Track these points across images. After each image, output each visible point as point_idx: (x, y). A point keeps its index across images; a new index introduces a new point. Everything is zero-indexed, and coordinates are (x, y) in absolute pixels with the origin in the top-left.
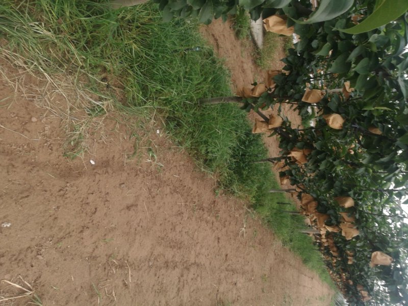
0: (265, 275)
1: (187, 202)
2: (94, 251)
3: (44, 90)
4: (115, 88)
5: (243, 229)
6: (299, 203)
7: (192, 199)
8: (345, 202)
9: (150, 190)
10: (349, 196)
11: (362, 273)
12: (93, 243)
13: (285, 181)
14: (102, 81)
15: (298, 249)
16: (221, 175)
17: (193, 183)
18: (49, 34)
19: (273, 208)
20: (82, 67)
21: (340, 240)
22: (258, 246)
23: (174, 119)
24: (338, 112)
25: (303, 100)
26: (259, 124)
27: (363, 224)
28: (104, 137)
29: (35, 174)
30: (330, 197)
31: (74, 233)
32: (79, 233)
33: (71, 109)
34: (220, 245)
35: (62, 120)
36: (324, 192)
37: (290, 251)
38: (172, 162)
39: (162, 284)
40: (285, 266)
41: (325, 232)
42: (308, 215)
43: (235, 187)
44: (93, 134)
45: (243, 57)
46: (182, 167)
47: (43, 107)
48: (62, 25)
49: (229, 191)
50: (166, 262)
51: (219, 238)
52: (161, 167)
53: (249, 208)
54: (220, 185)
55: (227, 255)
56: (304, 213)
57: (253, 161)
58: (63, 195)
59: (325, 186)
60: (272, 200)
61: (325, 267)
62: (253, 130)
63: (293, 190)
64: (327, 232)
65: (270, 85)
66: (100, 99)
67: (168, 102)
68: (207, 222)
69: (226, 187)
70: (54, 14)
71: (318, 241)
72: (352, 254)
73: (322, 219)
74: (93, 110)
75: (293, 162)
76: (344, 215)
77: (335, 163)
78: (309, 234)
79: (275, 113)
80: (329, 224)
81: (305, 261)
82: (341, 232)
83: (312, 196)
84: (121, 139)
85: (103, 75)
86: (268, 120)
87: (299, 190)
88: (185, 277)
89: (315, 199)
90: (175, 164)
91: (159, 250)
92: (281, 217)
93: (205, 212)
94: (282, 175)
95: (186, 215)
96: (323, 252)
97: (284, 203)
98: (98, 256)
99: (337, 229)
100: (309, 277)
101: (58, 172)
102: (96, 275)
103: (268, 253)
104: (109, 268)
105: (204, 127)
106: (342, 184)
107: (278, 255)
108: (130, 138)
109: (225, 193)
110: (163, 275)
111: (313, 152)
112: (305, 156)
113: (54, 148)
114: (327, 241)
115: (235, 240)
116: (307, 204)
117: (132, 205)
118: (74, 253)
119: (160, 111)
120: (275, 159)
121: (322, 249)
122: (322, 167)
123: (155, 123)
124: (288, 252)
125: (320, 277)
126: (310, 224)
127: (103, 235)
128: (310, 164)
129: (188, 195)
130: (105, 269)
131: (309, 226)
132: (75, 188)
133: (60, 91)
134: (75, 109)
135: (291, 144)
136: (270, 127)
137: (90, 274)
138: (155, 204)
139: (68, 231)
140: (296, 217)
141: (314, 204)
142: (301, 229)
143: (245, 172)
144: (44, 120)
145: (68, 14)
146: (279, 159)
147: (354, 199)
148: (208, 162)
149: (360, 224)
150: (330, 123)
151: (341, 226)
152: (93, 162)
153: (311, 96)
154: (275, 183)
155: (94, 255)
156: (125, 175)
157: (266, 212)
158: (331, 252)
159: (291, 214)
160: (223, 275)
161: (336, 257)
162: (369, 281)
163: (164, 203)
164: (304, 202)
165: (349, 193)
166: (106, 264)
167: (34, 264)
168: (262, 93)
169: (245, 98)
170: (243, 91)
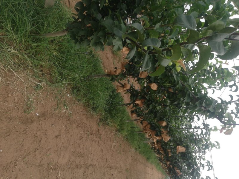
0: (127, 169)
1: (84, 131)
2: (41, 162)
3: (13, 80)
4: (46, 75)
5: (114, 144)
6: (142, 127)
7: (87, 129)
8: (162, 123)
9: (66, 126)
10: (164, 120)
11: (176, 160)
12: (41, 157)
13: (134, 115)
14: (40, 72)
15: (143, 152)
16: (101, 115)
17: (87, 121)
18: (15, 52)
19: (129, 131)
20: (31, 66)
21: (163, 144)
22: (123, 152)
23: (75, 88)
25: (139, 77)
26: (119, 88)
27: (171, 133)
28: (42, 101)
29: (12, 123)
30: (156, 122)
31: (32, 152)
32: (34, 152)
33: (27, 88)
34: (103, 153)
35: (23, 94)
36: (153, 120)
37: (139, 154)
38: (76, 110)
39: (75, 177)
40: (137, 163)
41: (156, 141)
42: (147, 132)
43: (109, 121)
44: (37, 99)
46: (81, 112)
47: (13, 88)
48: (21, 47)
49: (106, 123)
50: (77, 165)
51: (102, 150)
52: (71, 113)
53: (116, 132)
54: (101, 120)
55: (107, 159)
56: (145, 132)
57: (117, 106)
58: (26, 133)
59: (153, 116)
60: (127, 126)
61: (158, 161)
62: (117, 91)
63: (138, 119)
64: (157, 140)
65: (123, 69)
66: (40, 81)
67: (74, 79)
68: (95, 141)
69: (103, 121)
70: (18, 42)
71: (153, 147)
72: (170, 151)
73: (153, 133)
74: (37, 87)
75: (137, 105)
76: (163, 130)
77: (156, 105)
78: (148, 143)
79: (126, 82)
80: (157, 135)
81: (148, 159)
82: (163, 139)
83: (148, 122)
84: (50, 100)
85: (41, 69)
86: (124, 85)
87: (141, 119)
88: (86, 173)
89: (149, 124)
90: (77, 111)
91: (73, 158)
92: (133, 135)
93: (94, 136)
94: (132, 112)
95: (85, 139)
96: (156, 152)
97: (134, 127)
98: (43, 164)
99: (161, 137)
100: (151, 168)
101: (22, 121)
102: (43, 175)
103: (128, 156)
104: (49, 170)
105: (92, 91)
106: (160, 115)
107: (133, 157)
108: (55, 99)
109: (103, 125)
110: (75, 172)
111: (146, 101)
112: (143, 103)
113: (20, 109)
114: (158, 146)
115: (110, 150)
116: (145, 126)
117: (58, 136)
118: (32, 163)
119: (69, 84)
120: (128, 104)
121: (156, 150)
122: (151, 108)
123: (66, 91)
124: (139, 155)
125: (156, 168)
126: (148, 137)
127: (45, 152)
128: (145, 106)
129: (85, 128)
130: (47, 171)
131: (148, 139)
132: (31, 129)
133: (21, 79)
134: (28, 88)
135: (135, 97)
136: (125, 89)
137: (40, 174)
138: (69, 134)
139: (28, 152)
140: (141, 134)
141: (149, 126)
142: (144, 140)
143: (113, 112)
144: (15, 95)
145: (23, 41)
146: (130, 104)
147: (166, 122)
148: (94, 109)
149: (170, 134)
151: (162, 135)
152: (38, 114)
153: (143, 75)
154: (128, 116)
155: (41, 164)
156: (54, 119)
157: (125, 133)
158: (160, 151)
159: (138, 133)
160: (105, 170)
161: (163, 154)
162: (180, 164)
163: (74, 133)
164: (144, 125)
166: (48, 168)
167: (13, 170)
168: (120, 73)
169: (111, 75)
170: (110, 71)
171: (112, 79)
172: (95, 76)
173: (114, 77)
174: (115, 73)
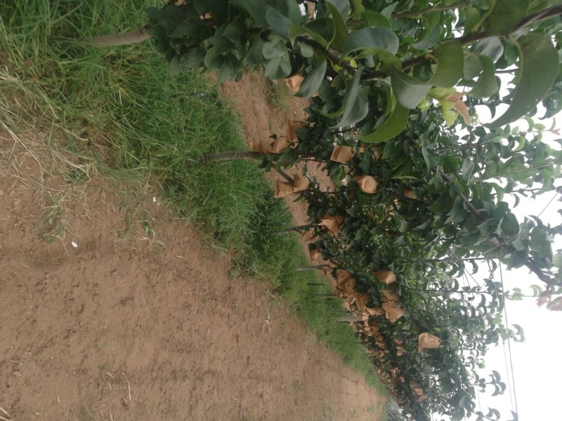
0: (298, 382)
1: (194, 290)
2: (82, 362)
3: (10, 153)
4: (99, 146)
5: (267, 322)
6: (334, 283)
7: (201, 286)
8: (385, 277)
9: (148, 277)
10: (389, 270)
11: (415, 366)
12: (82, 352)
13: (317, 255)
14: (81, 137)
15: (337, 344)
16: (236, 252)
17: (201, 265)
18: (15, 80)
19: (303, 292)
20: (58, 122)
21: (385, 326)
22: (287, 343)
23: (173, 182)
24: (370, 174)
25: (332, 159)
26: (282, 186)
27: (407, 302)
28: (88, 211)
29: (6, 265)
30: (370, 272)
31: (58, 338)
32: (64, 339)
33: (45, 176)
34: (240, 344)
35: (35, 192)
36: (363, 267)
37: (327, 347)
38: (173, 238)
39: (170, 401)
40: (321, 368)
41: (368, 318)
42: (346, 297)
43: (255, 267)
44: (73, 207)
45: (253, 95)
46: (187, 244)
47: (9, 176)
48: (31, 68)
49: (247, 272)
50: (174, 372)
51: (237, 336)
52: (161, 245)
53: (273, 293)
54: (236, 265)
55: (248, 358)
56: (341, 296)
57: (276, 231)
58: (42, 291)
59: (363, 259)
60: (300, 280)
61: (371, 365)
62: (276, 193)
63: (326, 265)
64: (370, 317)
65: (292, 139)
66: (81, 161)
67: (167, 160)
68: (222, 315)
69: (242, 266)
70: (21, 55)
71: (361, 331)
72: (401, 342)
73: (362, 299)
74: (73, 176)
75: (325, 230)
76: (386, 293)
77: (371, 231)
78: (349, 323)
79: (300, 173)
80: (371, 305)
81: (347, 359)
82: (384, 315)
83: (349, 272)
84: (109, 211)
85: (84, 130)
86: (293, 181)
87: (334, 266)
88: (198, 391)
89: (353, 276)
90: (177, 240)
91: (164, 355)
92: (313, 302)
93: (219, 302)
94: (313, 248)
95: (195, 308)
96: (367, 345)
97: (316, 284)
98: (88, 368)
99: (380, 310)
100: (353, 381)
101: (33, 261)
102: (87, 394)
103: (299, 351)
104: (103, 384)
105: (214, 191)
106: (381, 256)
107: (312, 353)
108: (120, 209)
109: (242, 275)
110: (170, 389)
111: (347, 219)
112: (338, 225)
113: (27, 229)
114: (371, 330)
115: (257, 336)
116: (343, 283)
117: (127, 299)
118: (58, 366)
119: (157, 172)
120: (302, 228)
121: (366, 340)
122: (358, 237)
123: (150, 188)
124: (325, 349)
125: (366, 379)
126: (349, 309)
127: (94, 340)
128: (344, 234)
129: (196, 281)
130: (98, 385)
131: (349, 312)
132: (57, 280)
133: (30, 153)
134: (50, 177)
135: (321, 210)
136: (296, 190)
137: (80, 393)
138: (156, 296)
139: (50, 337)
140: (331, 301)
141: (351, 282)
142: (338, 316)
143: (266, 247)
144: (13, 192)
145: (37, 53)
146: (307, 228)
147: (396, 274)
148: (220, 236)
149: (404, 302)
150: (363, 187)
151: (385, 306)
152: (75, 245)
153: (340, 154)
154: (303, 258)
155: (83, 367)
156: (116, 259)
157: (294, 297)
158: (377, 343)
159: (326, 297)
160: (245, 385)
161: (383, 350)
162: (423, 375)
163: (167, 294)
164: (341, 280)
165: (390, 266)
166: (99, 378)
167: (10, 383)
168: (284, 149)
169: (263, 153)
170: (260, 144)
171: (265, 164)
172: (222, 156)
173: (269, 158)
174: (272, 149)
